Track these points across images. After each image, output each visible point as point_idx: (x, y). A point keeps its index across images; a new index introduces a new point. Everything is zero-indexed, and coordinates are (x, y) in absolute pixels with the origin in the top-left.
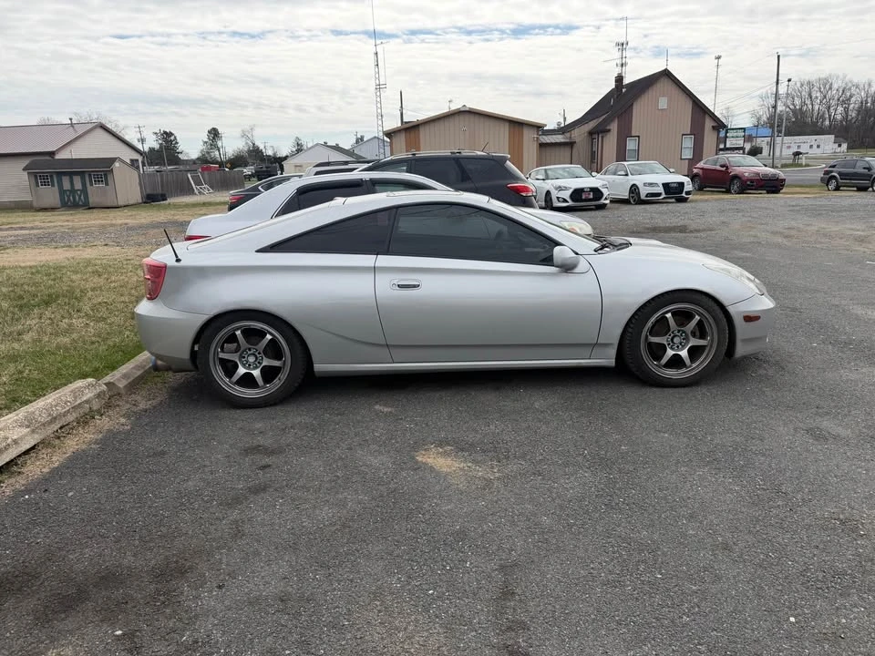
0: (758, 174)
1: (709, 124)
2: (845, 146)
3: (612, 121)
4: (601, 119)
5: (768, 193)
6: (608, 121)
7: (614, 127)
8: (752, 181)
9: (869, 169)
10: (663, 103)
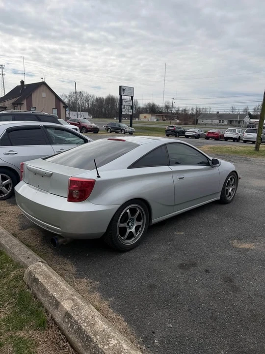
0: (91, 126)
1: (62, 105)
2: (92, 117)
3: (24, 99)
4: (18, 98)
5: (94, 133)
6: (22, 99)
7: (25, 102)
8: (90, 129)
9: (120, 126)
10: (44, 95)
